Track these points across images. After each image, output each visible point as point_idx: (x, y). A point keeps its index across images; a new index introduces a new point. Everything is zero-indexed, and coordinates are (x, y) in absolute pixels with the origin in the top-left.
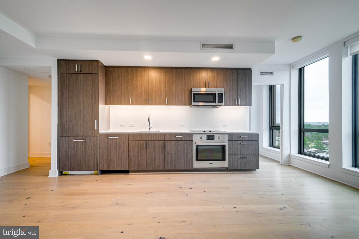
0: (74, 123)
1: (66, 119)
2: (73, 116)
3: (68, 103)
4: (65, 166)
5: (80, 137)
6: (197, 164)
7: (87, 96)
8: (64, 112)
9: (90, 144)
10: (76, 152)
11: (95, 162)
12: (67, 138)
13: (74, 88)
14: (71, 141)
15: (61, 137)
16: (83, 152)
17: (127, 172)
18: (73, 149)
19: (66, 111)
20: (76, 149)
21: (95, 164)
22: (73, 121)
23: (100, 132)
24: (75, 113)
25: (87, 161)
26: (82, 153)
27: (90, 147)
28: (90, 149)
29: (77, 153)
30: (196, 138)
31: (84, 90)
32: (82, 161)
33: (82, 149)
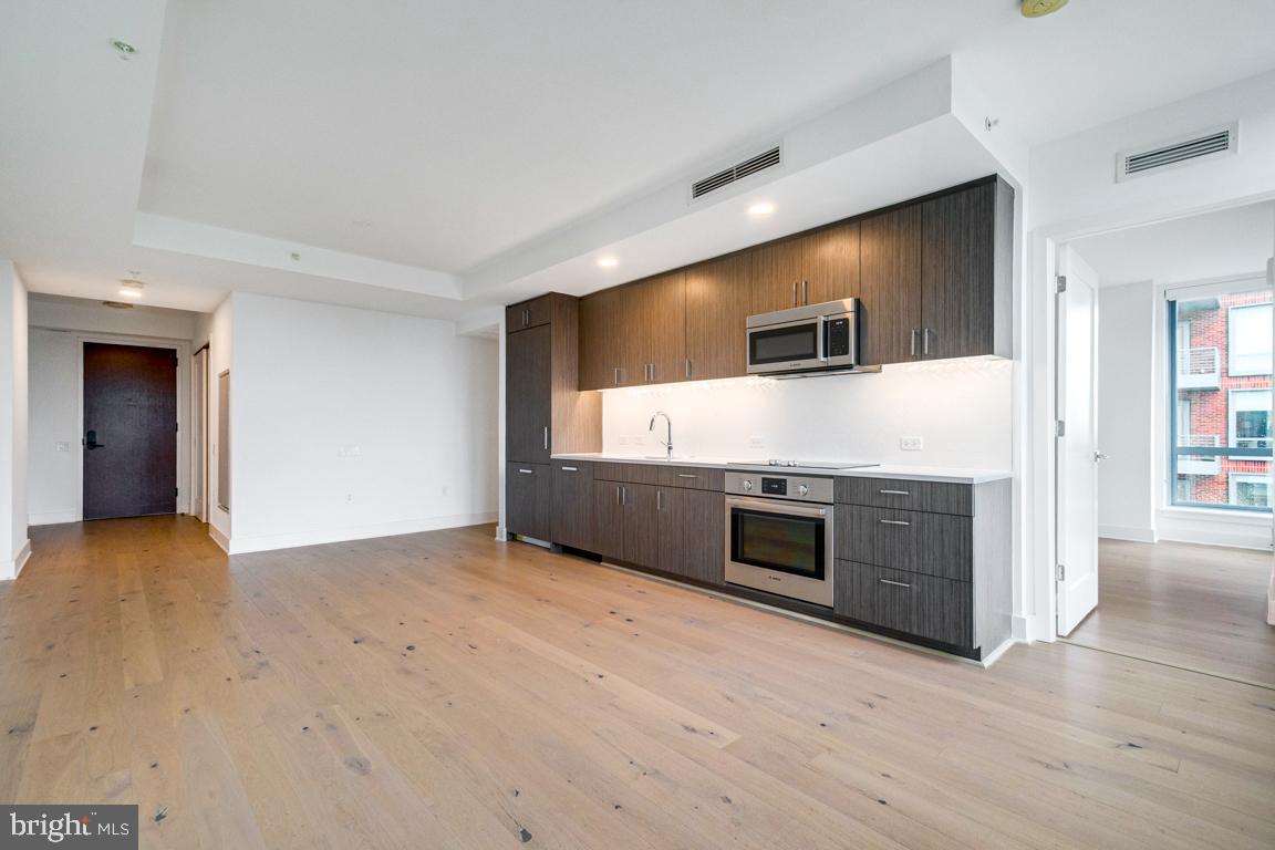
6: (736, 573)
7: (537, 375)
11: (547, 523)
12: (515, 465)
13: (522, 360)
15: (509, 464)
17: (596, 558)
21: (547, 527)
23: (553, 456)
24: (523, 413)
27: (541, 489)
28: (541, 492)
33: (531, 491)
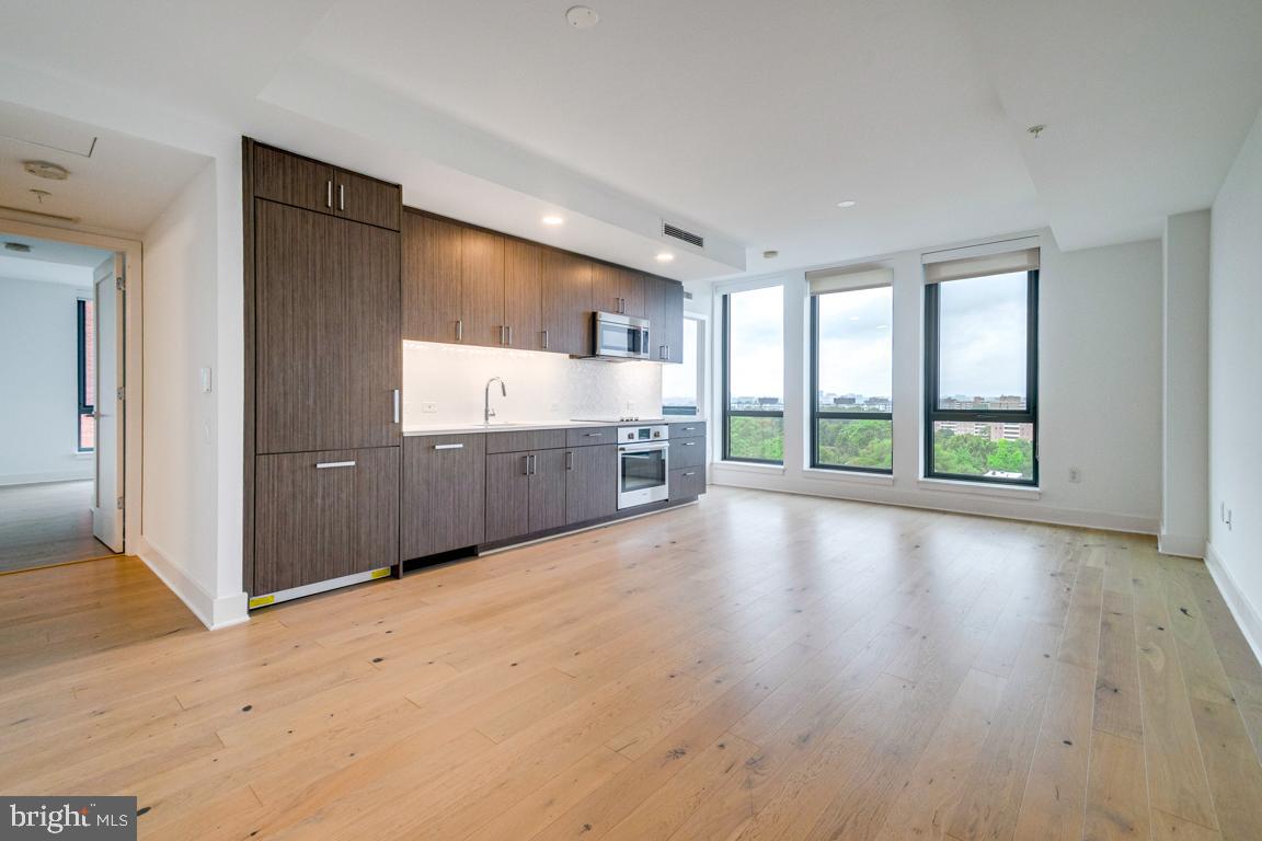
0: (315, 402)
1: (284, 385)
2: (312, 376)
3: (290, 322)
4: (280, 570)
5: (336, 454)
6: (628, 499)
7: (363, 303)
8: (276, 360)
9: (374, 474)
10: (323, 510)
11: (391, 536)
12: (286, 460)
13: (314, 265)
14: (301, 468)
15: (262, 460)
16: (348, 507)
17: (469, 553)
18: (312, 500)
19: (284, 355)
20: (323, 498)
21: (392, 542)
22: (312, 394)
23: (408, 431)
24: (318, 362)
25: (363, 537)
26: (345, 511)
27: (375, 488)
28: (375, 492)
29: (327, 513)
30: (623, 435)
31: (351, 279)
32: (345, 538)
33: (344, 496)
